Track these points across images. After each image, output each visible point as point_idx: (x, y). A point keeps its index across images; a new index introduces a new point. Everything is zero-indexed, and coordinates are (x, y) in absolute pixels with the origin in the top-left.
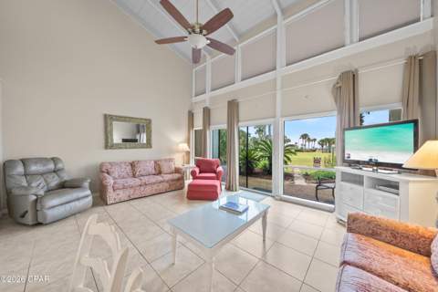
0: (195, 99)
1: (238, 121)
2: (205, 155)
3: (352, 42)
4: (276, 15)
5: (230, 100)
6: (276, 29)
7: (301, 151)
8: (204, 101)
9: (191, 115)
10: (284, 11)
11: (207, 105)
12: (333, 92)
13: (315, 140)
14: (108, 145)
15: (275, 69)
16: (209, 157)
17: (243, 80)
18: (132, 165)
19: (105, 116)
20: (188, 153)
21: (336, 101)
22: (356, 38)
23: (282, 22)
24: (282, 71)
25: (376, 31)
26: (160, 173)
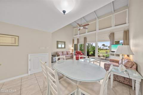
0: (74, 36)
1: (87, 42)
2: (78, 50)
3: (113, 26)
4: (96, 18)
5: (85, 37)
6: (96, 22)
7: (102, 50)
8: (77, 37)
9: (73, 40)
10: (98, 17)
11: (78, 38)
12: (109, 36)
13: (107, 46)
14: (58, 48)
15: (96, 30)
16: (79, 51)
17: (88, 32)
18: (62, 52)
19: (57, 41)
20: (73, 50)
21: (110, 38)
22: (114, 25)
23: (98, 20)
24: (98, 31)
25: (120, 24)
26: (68, 54)
